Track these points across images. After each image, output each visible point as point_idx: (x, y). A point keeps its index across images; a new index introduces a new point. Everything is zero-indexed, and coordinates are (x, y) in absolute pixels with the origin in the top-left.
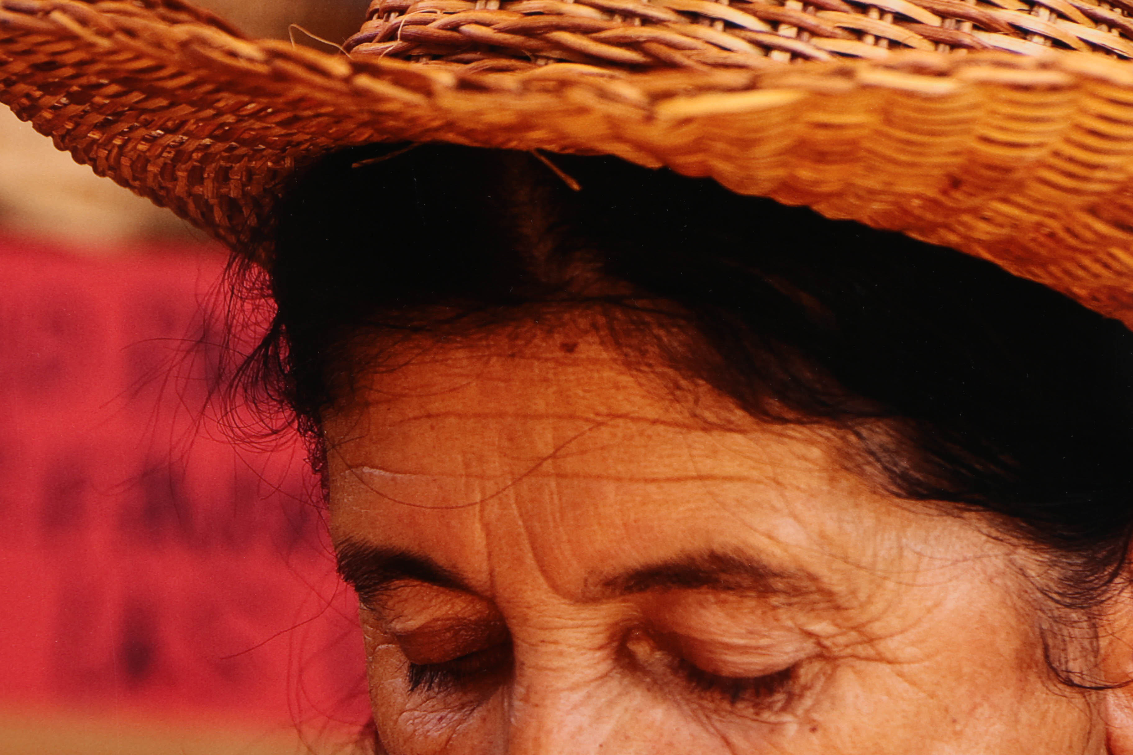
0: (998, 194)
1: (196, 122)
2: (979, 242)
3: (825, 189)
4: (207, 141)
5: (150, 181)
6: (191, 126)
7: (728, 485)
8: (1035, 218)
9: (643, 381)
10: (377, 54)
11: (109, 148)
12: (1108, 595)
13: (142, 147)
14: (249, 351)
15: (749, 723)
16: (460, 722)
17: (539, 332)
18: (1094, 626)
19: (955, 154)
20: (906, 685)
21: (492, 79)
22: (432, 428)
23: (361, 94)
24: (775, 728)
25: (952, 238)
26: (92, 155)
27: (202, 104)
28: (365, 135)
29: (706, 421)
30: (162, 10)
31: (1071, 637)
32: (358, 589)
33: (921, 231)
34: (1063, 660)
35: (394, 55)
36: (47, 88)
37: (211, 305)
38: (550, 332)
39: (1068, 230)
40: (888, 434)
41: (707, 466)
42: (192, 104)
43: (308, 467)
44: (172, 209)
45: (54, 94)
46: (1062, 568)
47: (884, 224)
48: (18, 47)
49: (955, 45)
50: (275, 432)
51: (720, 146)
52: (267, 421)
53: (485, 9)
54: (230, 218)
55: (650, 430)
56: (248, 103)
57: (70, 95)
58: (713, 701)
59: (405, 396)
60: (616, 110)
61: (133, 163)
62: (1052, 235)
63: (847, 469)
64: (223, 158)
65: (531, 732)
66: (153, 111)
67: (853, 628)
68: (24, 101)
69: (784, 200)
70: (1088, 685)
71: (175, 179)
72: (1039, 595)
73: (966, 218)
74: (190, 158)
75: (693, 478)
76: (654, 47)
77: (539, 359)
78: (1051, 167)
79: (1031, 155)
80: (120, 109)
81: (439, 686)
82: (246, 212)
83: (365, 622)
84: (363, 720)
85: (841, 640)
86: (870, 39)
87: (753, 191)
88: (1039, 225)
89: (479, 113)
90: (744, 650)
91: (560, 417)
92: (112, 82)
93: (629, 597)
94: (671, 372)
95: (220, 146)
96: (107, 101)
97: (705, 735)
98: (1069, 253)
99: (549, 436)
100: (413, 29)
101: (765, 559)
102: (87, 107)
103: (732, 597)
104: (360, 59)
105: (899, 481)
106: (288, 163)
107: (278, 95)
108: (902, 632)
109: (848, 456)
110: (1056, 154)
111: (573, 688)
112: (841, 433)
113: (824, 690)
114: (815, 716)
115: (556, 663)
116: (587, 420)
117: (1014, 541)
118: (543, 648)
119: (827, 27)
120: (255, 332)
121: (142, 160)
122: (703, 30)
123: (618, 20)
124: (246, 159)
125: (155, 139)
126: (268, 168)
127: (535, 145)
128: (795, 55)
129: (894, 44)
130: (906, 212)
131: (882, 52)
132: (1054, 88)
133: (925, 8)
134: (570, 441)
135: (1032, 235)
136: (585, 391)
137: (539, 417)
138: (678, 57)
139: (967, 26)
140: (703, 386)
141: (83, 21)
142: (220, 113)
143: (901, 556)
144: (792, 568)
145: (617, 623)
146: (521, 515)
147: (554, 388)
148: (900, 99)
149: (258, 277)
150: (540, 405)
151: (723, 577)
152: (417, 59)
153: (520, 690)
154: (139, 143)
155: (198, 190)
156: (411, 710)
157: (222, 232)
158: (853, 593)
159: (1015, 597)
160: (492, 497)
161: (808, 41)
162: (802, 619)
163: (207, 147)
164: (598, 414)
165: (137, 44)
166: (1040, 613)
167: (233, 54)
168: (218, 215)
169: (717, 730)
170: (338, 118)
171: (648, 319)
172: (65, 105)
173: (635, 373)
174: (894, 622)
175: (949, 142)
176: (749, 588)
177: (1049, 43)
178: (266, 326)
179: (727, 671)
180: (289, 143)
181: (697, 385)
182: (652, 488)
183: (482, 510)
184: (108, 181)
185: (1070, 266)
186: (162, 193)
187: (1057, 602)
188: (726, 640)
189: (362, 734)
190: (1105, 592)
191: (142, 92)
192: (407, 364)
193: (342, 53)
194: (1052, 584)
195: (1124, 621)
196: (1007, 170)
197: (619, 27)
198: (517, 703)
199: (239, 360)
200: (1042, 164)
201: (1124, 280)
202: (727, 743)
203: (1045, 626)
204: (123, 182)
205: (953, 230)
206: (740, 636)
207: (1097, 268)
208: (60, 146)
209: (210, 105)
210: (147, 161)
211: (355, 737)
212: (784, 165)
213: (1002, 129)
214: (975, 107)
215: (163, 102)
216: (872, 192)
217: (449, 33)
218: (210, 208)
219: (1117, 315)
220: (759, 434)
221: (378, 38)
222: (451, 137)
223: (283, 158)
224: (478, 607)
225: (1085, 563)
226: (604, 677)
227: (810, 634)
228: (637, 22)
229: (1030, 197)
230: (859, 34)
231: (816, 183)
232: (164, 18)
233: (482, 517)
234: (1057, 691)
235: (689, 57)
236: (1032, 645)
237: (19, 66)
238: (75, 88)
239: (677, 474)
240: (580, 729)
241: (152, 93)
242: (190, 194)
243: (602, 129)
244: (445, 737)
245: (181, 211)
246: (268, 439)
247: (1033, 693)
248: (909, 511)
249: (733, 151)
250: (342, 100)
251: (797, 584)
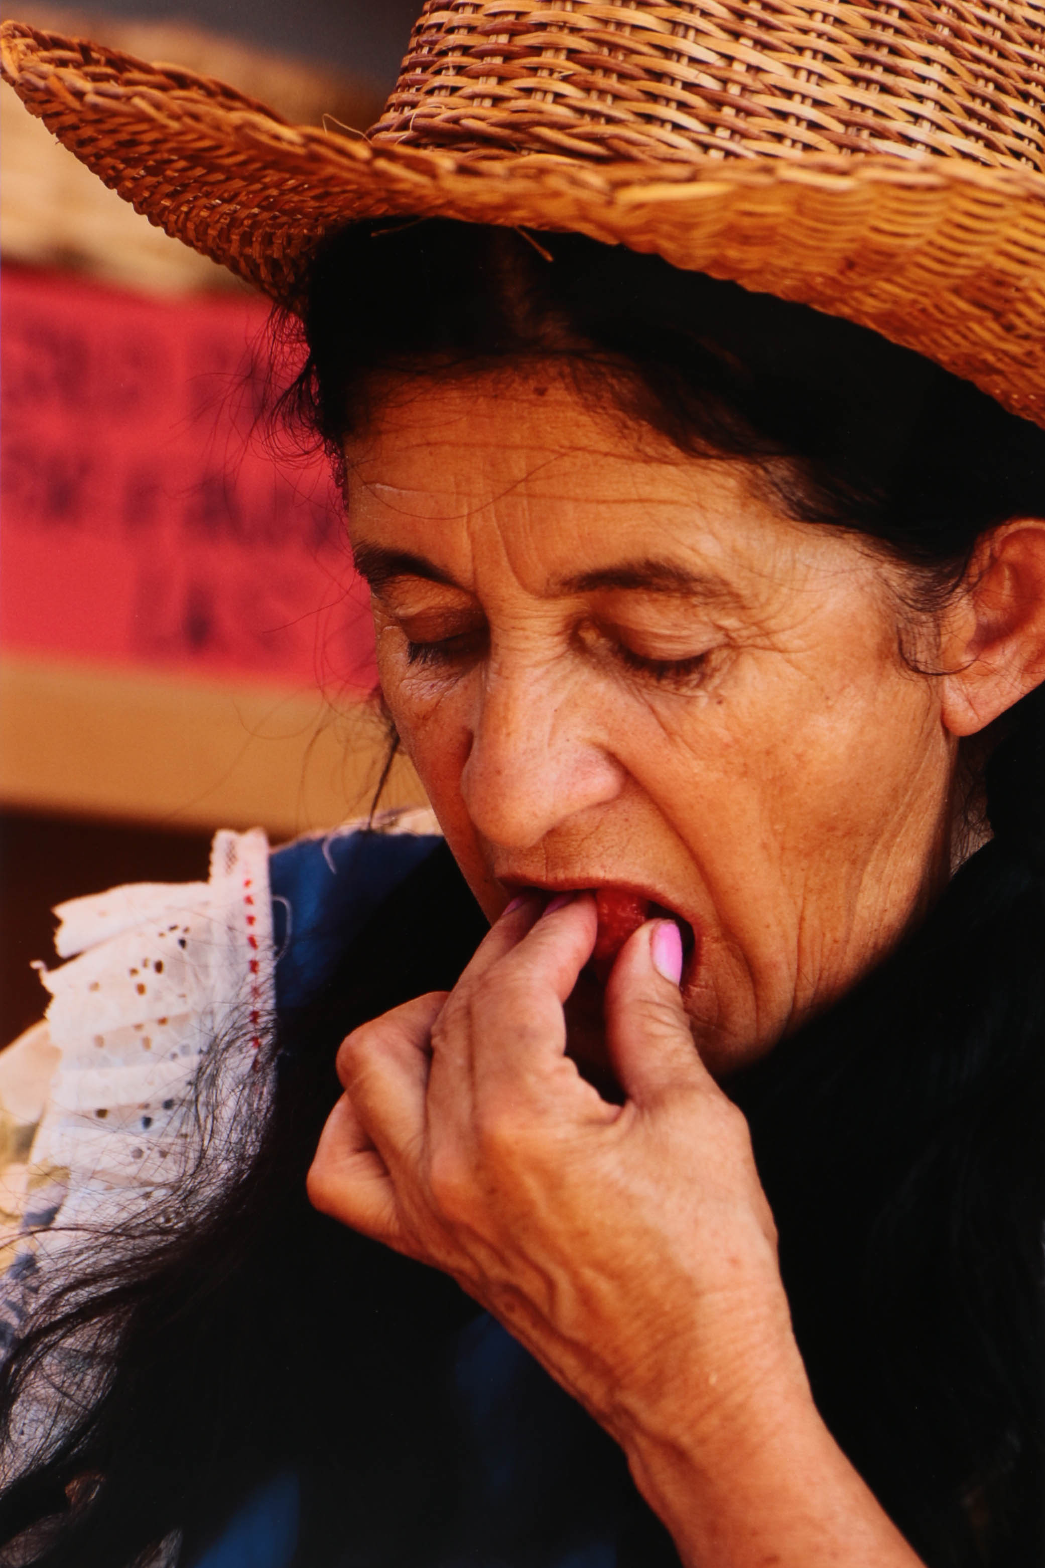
0: (884, 275)
1: (247, 194)
2: (867, 314)
3: (748, 266)
4: (256, 210)
5: (210, 242)
6: (243, 197)
7: (662, 507)
8: (911, 296)
9: (598, 420)
10: (393, 141)
11: (178, 213)
12: (950, 602)
13: (204, 213)
14: (287, 386)
15: (671, 696)
16: (448, 689)
17: (517, 379)
18: (938, 626)
19: (852, 240)
20: (792, 670)
21: (485, 165)
22: (431, 454)
23: (379, 175)
24: (690, 700)
25: (846, 311)
26: (164, 219)
27: (252, 179)
28: (382, 210)
29: (646, 455)
30: (220, 99)
31: (920, 634)
32: (370, 581)
33: (823, 304)
34: (913, 652)
35: (406, 143)
36: (131, 162)
37: (257, 347)
38: (526, 379)
39: (937, 307)
40: (788, 469)
41: (646, 491)
42: (244, 178)
43: (332, 482)
44: (228, 267)
45: (134, 167)
46: (917, 580)
47: (794, 297)
48: (106, 126)
49: (855, 149)
50: (307, 453)
51: (665, 228)
52: (301, 443)
53: (480, 106)
54: (273, 276)
55: (603, 461)
56: (288, 180)
57: (146, 168)
58: (643, 678)
59: (408, 427)
60: (584, 195)
61: (196, 229)
62: (924, 311)
63: (755, 497)
64: (268, 225)
65: (502, 699)
66: (213, 184)
67: (754, 624)
68: (111, 172)
69: (715, 275)
70: (930, 672)
71: (229, 241)
72: (898, 601)
73: (858, 294)
74: (242, 224)
75: (635, 501)
76: (616, 143)
77: (516, 400)
78: (926, 254)
79: (911, 243)
80: (187, 181)
81: (432, 660)
82: (285, 270)
83: (375, 608)
84: (372, 685)
85: (745, 633)
86: (788, 142)
87: (691, 267)
88: (914, 302)
89: (473, 194)
90: (669, 639)
91: (532, 448)
92: (181, 158)
93: (582, 595)
94: (621, 414)
95: (266, 215)
96: (176, 174)
97: (636, 704)
98: (936, 326)
99: (523, 464)
100: (422, 121)
101: (688, 567)
102: (160, 179)
103: (661, 597)
104: (379, 145)
105: (795, 507)
106: (320, 231)
107: (312, 173)
108: (791, 628)
109: (757, 487)
110: (931, 243)
111: (536, 665)
112: (752, 467)
113: (729, 672)
114: (722, 692)
115: (523, 645)
116: (553, 451)
117: (882, 558)
118: (514, 633)
119: (755, 131)
120: (292, 370)
121: (204, 226)
122: (655, 130)
123: (587, 118)
124: (286, 226)
125: (213, 208)
126: (304, 235)
127: (517, 223)
128: (728, 154)
129: (807, 147)
130: (811, 288)
131: (797, 154)
132: (931, 188)
133: (833, 117)
134: (539, 468)
135: (908, 310)
136: (553, 428)
137: (516, 447)
138: (635, 151)
139: (865, 134)
140: (646, 427)
141: (158, 106)
142: (266, 187)
143: (794, 568)
144: (709, 574)
145: (571, 615)
146: (499, 526)
147: (527, 425)
148: (811, 194)
149: (295, 325)
150: (516, 438)
151: (656, 581)
152: (425, 146)
153: (494, 665)
154: (201, 210)
155: (248, 251)
156: (409, 678)
157: (266, 286)
158: (756, 596)
159: (879, 602)
160: (477, 511)
161: (739, 142)
162: (715, 615)
163: (256, 215)
164: (562, 447)
165: (201, 127)
166: (897, 615)
167: (277, 138)
168: (264, 273)
169: (646, 701)
170: (361, 194)
171: (604, 369)
172: (143, 177)
173: (592, 414)
174: (786, 620)
175: (847, 231)
176: (675, 590)
177: (929, 150)
178: (301, 366)
179: (655, 655)
180: (321, 214)
181: (641, 426)
182: (602, 508)
183: (468, 522)
184: (177, 241)
185: (936, 336)
186: (219, 253)
187: (911, 606)
188: (655, 630)
189: (372, 696)
190: (948, 599)
191: (204, 167)
192: (412, 401)
193: (365, 140)
194: (908, 593)
195: (961, 623)
196: (891, 255)
197: (587, 125)
198: (492, 676)
199: (279, 393)
200: (919, 251)
201: (978, 349)
202: (653, 711)
203: (901, 625)
204: (188, 242)
205: (846, 303)
206: (667, 628)
207: (957, 338)
208: (139, 210)
209: (258, 180)
210: (208, 226)
211: (366, 698)
212: (715, 245)
213: (889, 221)
214: (869, 202)
215: (221, 177)
216: (785, 270)
217: (451, 126)
218: (258, 266)
219: (971, 378)
220: (687, 467)
221: (394, 128)
222: (451, 213)
223: (316, 227)
224: (464, 599)
225: (933, 576)
226: (560, 657)
227: (720, 628)
228: (603, 121)
229: (907, 278)
230: (779, 137)
231: (741, 261)
232: (222, 106)
233: (468, 527)
234: (907, 676)
235: (643, 152)
236: (890, 640)
237: (106, 143)
238: (151, 163)
239: (622, 498)
240: (540, 697)
241: (213, 168)
242: (241, 254)
243: (572, 211)
244: (435, 700)
245: (235, 268)
246: (301, 458)
247: (888, 678)
248: (802, 531)
249: (676, 232)
250: (364, 180)
251: (713, 587)
